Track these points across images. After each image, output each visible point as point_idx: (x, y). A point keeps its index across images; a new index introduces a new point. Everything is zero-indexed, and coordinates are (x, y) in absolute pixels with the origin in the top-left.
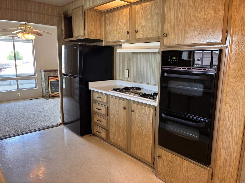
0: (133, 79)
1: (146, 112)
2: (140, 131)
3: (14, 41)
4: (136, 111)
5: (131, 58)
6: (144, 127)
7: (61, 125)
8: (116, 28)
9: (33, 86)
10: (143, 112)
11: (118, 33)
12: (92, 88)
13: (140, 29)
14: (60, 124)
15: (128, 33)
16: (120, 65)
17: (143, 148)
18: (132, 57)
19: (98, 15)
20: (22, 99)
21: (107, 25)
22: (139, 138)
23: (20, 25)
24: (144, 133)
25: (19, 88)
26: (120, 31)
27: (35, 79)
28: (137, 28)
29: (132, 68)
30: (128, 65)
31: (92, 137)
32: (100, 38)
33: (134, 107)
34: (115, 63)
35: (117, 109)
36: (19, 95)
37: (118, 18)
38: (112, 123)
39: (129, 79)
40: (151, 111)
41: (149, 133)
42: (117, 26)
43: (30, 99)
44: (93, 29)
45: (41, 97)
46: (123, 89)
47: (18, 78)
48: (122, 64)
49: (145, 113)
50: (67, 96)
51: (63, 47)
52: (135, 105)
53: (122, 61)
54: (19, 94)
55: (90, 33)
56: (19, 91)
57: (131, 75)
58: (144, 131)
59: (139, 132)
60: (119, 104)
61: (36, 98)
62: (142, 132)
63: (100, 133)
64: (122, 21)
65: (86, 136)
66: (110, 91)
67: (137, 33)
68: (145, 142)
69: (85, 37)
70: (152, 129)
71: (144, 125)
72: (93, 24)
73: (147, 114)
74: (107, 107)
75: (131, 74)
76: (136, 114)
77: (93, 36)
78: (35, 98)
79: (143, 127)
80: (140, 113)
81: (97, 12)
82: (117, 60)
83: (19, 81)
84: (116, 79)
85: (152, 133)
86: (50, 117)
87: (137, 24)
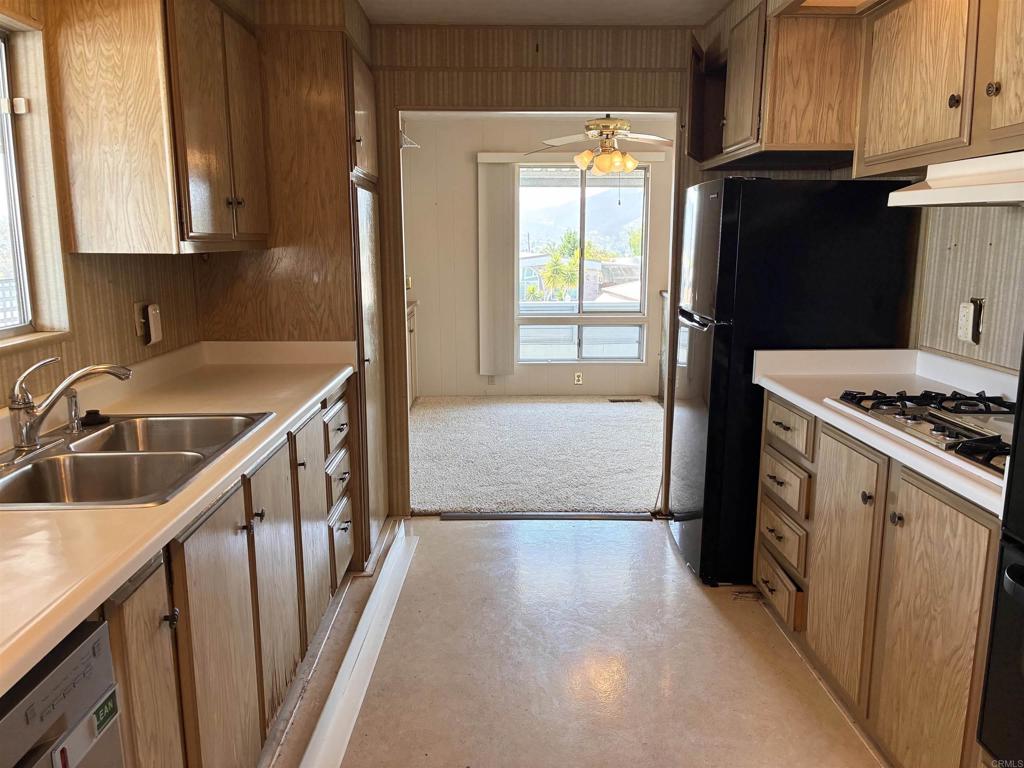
0: (999, 351)
1: (958, 538)
2: (924, 633)
3: (583, 183)
4: (915, 527)
5: (999, 237)
6: (939, 620)
7: (656, 519)
8: (906, 84)
9: (632, 351)
10: (945, 537)
11: (915, 111)
12: (767, 376)
13: (1014, 73)
14: (655, 515)
15: (955, 101)
16: (940, 273)
17: (926, 731)
18: (1003, 233)
19: (833, 34)
20: (588, 395)
21: (873, 72)
22: (914, 674)
23: (587, 124)
24: (936, 656)
25: (584, 355)
26: (925, 98)
27: (640, 326)
28: (1002, 70)
29: (996, 293)
30: (979, 275)
31: (748, 601)
32: (833, 142)
33: (907, 499)
34: (919, 265)
35: (840, 495)
36: (579, 380)
37: (918, 33)
38: (817, 559)
39: (978, 351)
40: (978, 537)
41: (959, 660)
42: (911, 76)
43: (612, 398)
44: (801, 103)
45: (653, 397)
46: (911, 399)
47: (584, 319)
48: (954, 268)
49: (950, 545)
50: (689, 401)
51: (693, 195)
52: (914, 492)
53: (956, 253)
54: (579, 376)
55: (783, 125)
56: (583, 364)
57: (988, 330)
58: (938, 642)
59: (917, 637)
60: (849, 469)
61: (634, 399)
62: (931, 644)
63: (772, 591)
64: (935, 41)
65: (725, 589)
66: (827, 400)
67: (996, 100)
68: (939, 708)
69: (759, 144)
70: (974, 642)
71: (939, 610)
72: (804, 79)
73: (959, 553)
74: (810, 476)
75: (993, 322)
76: (912, 540)
77: (798, 138)
78: (630, 398)
79: (934, 618)
80: (929, 537)
81: (832, 22)
82: (931, 249)
83: (586, 331)
84: (915, 348)
85: (971, 667)
86: (637, 479)
87: (998, 51)
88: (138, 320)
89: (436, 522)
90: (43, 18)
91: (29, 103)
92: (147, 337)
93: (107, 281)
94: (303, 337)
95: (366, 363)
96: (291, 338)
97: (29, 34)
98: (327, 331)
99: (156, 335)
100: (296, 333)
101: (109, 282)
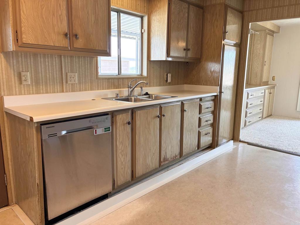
88: (165, 77)
89: (246, 145)
90: (148, 13)
91: (144, 30)
92: (167, 81)
93: (158, 67)
94: (206, 85)
95: (222, 93)
96: (204, 85)
97: (145, 16)
98: (212, 83)
99: (169, 80)
100: (205, 84)
101: (159, 67)
